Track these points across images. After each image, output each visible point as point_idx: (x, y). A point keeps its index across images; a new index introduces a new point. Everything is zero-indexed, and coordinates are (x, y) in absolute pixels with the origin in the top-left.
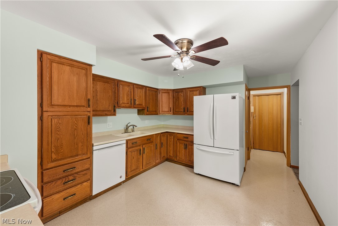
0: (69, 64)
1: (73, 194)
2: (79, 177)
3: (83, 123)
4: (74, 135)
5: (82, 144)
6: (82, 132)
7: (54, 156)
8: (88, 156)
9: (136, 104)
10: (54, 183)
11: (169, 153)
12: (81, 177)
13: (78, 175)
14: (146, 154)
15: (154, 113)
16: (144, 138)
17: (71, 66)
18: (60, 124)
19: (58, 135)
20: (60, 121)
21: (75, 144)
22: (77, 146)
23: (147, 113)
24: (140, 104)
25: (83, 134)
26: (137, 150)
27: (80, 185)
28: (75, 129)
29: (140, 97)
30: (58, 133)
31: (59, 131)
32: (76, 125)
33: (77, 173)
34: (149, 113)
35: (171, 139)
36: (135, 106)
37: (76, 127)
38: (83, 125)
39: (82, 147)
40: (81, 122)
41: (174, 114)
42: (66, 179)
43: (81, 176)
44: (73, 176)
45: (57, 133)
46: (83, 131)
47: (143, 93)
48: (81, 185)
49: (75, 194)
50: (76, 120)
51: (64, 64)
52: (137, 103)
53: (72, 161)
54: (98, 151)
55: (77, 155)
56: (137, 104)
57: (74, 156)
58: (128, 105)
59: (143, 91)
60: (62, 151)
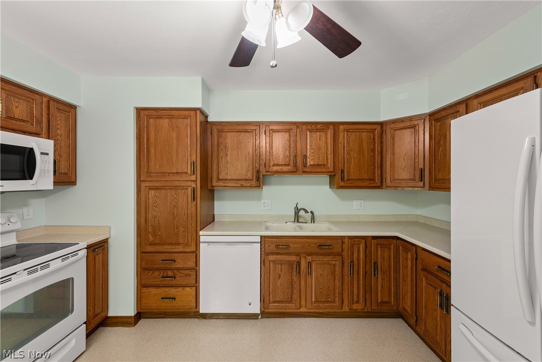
0: (167, 115)
1: (172, 296)
2: (180, 277)
3: (185, 197)
4: (174, 214)
5: (184, 229)
6: (183, 212)
7: (151, 238)
8: (193, 249)
9: (308, 164)
10: (151, 272)
11: (403, 298)
12: (183, 277)
13: (178, 272)
14: (317, 278)
15: (367, 184)
16: (309, 240)
17: (171, 117)
18: (157, 197)
19: (155, 212)
20: (157, 194)
21: (175, 227)
22: (177, 230)
23: (342, 184)
24: (318, 165)
25: (184, 214)
26: (290, 264)
27: (181, 288)
28: (175, 206)
29: (319, 149)
30: (156, 209)
31: (156, 207)
32: (176, 201)
33: (178, 269)
34: (346, 185)
35: (407, 262)
36: (305, 169)
37: (176, 203)
38: (185, 201)
39: (184, 233)
40: (182, 196)
41: (432, 188)
42: (164, 272)
43: (182, 275)
44: (172, 272)
45: (154, 210)
46: (185, 210)
47: (327, 138)
48: (183, 290)
49: (175, 299)
50: (175, 193)
51: (162, 118)
52: (310, 162)
53: (171, 250)
54: (207, 244)
55: (178, 244)
56: (310, 165)
57: (174, 244)
58: (287, 167)
59: (326, 134)
60: (160, 233)
